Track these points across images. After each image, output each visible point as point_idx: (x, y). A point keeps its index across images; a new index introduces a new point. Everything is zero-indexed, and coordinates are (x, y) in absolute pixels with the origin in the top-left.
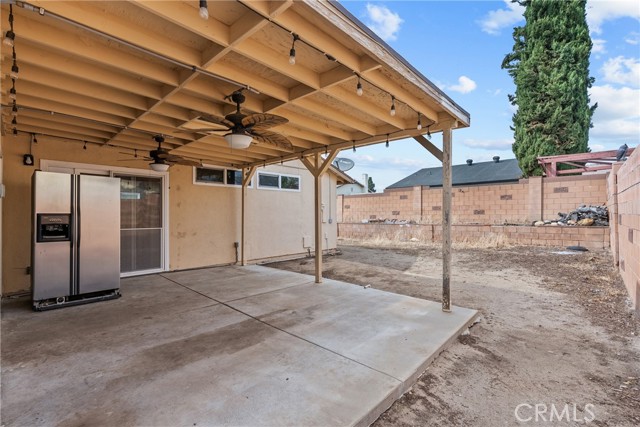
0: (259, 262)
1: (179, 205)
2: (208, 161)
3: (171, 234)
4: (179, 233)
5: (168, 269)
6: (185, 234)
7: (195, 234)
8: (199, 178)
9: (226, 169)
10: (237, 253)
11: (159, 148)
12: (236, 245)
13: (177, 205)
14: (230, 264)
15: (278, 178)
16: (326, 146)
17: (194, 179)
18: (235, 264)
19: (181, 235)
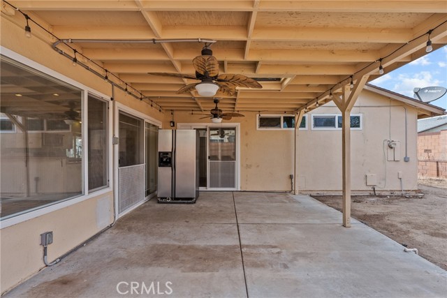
0: (314, 194)
1: (247, 145)
2: (264, 112)
3: (242, 165)
4: (247, 165)
5: (239, 189)
6: (251, 166)
7: (258, 166)
8: (262, 125)
9: (282, 116)
10: (292, 183)
11: (216, 107)
12: (291, 177)
13: (245, 144)
14: (286, 192)
15: (334, 118)
16: (351, 76)
17: (258, 126)
18: (290, 192)
19: (248, 166)
